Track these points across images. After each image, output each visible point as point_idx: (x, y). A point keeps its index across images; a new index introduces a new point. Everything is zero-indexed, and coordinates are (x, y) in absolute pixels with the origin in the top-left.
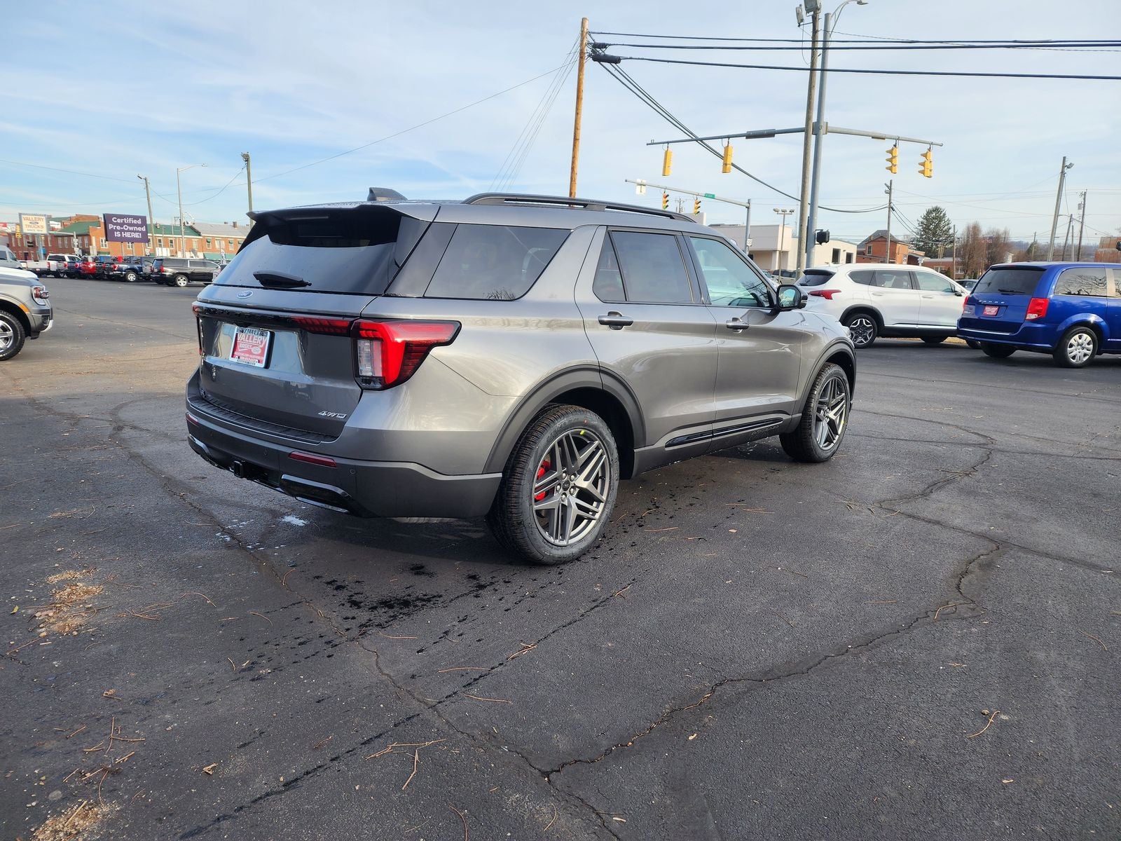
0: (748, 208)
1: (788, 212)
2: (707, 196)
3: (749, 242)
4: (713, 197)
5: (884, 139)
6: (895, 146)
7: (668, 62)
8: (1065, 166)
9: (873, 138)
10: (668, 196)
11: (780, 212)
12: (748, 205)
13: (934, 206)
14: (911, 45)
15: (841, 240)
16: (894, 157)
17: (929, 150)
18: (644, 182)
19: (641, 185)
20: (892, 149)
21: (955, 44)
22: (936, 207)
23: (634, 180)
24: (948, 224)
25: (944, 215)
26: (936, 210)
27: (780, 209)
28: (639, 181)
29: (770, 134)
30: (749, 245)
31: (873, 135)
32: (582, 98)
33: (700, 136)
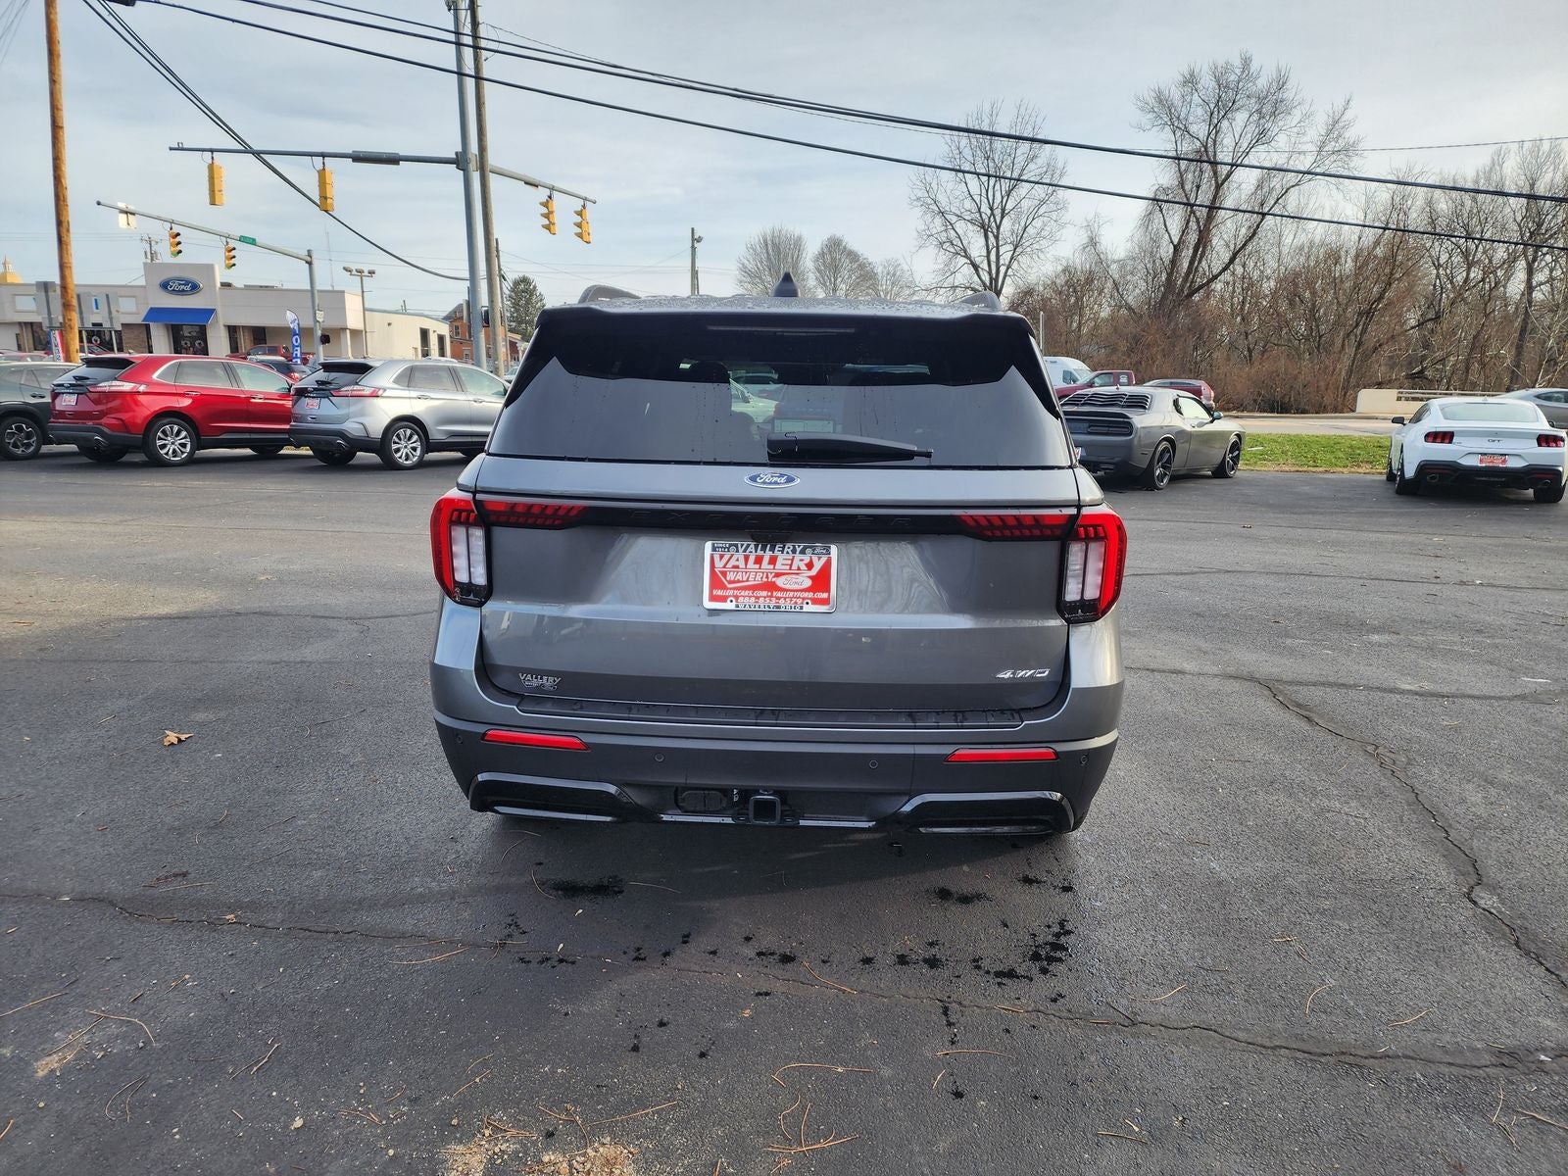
0: (310, 263)
1: (366, 273)
2: (243, 239)
3: (320, 316)
4: (253, 242)
5: (537, 186)
6: (550, 197)
7: (234, 21)
8: (696, 240)
9: (526, 183)
10: (178, 234)
11: (354, 272)
12: (309, 259)
13: (521, 275)
14: (613, 70)
15: (427, 316)
16: (552, 212)
17: (584, 206)
18: (132, 208)
19: (127, 213)
20: (547, 201)
21: (669, 81)
22: (524, 277)
23: (112, 204)
24: (541, 300)
25: (535, 287)
26: (525, 280)
27: (353, 267)
28: (122, 205)
29: (393, 160)
30: (321, 320)
31: (527, 180)
32: (59, 56)
33: (256, 147)
